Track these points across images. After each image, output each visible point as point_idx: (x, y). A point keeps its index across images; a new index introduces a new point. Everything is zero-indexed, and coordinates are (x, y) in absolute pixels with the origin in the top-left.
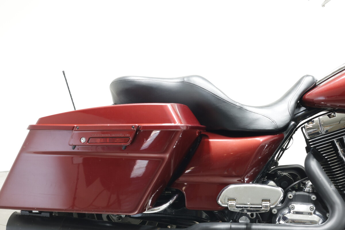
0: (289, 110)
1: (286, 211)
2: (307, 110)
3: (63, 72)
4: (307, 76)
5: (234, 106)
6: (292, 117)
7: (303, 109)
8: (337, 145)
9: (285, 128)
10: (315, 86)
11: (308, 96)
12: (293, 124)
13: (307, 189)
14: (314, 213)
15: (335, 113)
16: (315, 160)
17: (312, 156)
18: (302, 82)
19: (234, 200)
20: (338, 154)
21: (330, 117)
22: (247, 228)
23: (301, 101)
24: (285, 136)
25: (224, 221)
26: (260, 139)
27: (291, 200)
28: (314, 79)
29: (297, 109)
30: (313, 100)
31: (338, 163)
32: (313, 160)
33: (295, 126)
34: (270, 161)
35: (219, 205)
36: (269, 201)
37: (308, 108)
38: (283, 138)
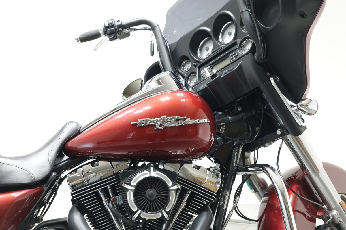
0: (50, 161)
2: (70, 160)
4: (71, 122)
6: (52, 168)
7: (66, 157)
8: (102, 196)
9: (45, 180)
10: (79, 133)
11: (70, 144)
12: (55, 175)
15: (98, 162)
16: (79, 213)
17: (76, 209)
18: (65, 129)
20: (102, 205)
21: (93, 166)
23: (63, 149)
24: (46, 189)
26: (16, 195)
28: (78, 124)
29: (59, 159)
30: (76, 148)
31: (103, 214)
32: (77, 214)
33: (57, 177)
34: (28, 219)
37: (71, 157)
38: (43, 190)
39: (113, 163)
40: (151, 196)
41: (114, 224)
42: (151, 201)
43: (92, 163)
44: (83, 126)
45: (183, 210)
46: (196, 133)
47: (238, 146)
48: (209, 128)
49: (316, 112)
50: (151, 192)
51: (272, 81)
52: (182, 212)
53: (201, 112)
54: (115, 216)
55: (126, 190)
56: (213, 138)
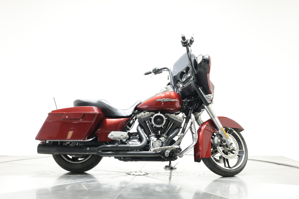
0: (132, 111)
1: (130, 142)
3: (54, 98)
4: (139, 101)
5: (114, 109)
6: (133, 113)
7: (137, 111)
9: (131, 116)
10: (141, 103)
11: (138, 107)
12: (133, 115)
13: (137, 136)
14: (138, 142)
15: (146, 112)
17: (139, 126)
18: (137, 102)
19: (113, 136)
20: (147, 125)
22: (117, 146)
23: (136, 108)
24: (131, 119)
25: (110, 144)
26: (122, 119)
27: (131, 139)
28: (141, 101)
29: (135, 111)
30: (140, 108)
31: (147, 128)
35: (108, 138)
36: (123, 136)
37: (138, 111)
38: (130, 119)
39: (150, 113)
40: (159, 121)
41: (150, 130)
42: (159, 122)
43: (144, 113)
44: (142, 102)
45: (171, 128)
46: (175, 104)
47: (191, 109)
48: (179, 103)
49: (213, 98)
50: (159, 119)
51: (200, 88)
52: (170, 128)
53: (177, 98)
54: (150, 129)
55: (152, 119)
56: (180, 106)
